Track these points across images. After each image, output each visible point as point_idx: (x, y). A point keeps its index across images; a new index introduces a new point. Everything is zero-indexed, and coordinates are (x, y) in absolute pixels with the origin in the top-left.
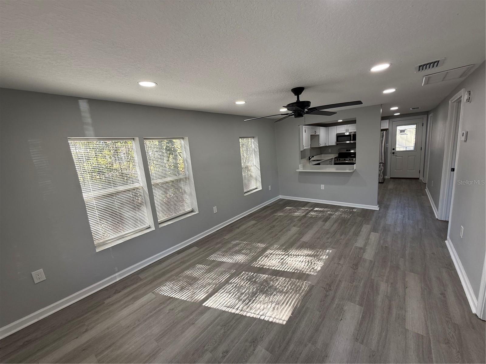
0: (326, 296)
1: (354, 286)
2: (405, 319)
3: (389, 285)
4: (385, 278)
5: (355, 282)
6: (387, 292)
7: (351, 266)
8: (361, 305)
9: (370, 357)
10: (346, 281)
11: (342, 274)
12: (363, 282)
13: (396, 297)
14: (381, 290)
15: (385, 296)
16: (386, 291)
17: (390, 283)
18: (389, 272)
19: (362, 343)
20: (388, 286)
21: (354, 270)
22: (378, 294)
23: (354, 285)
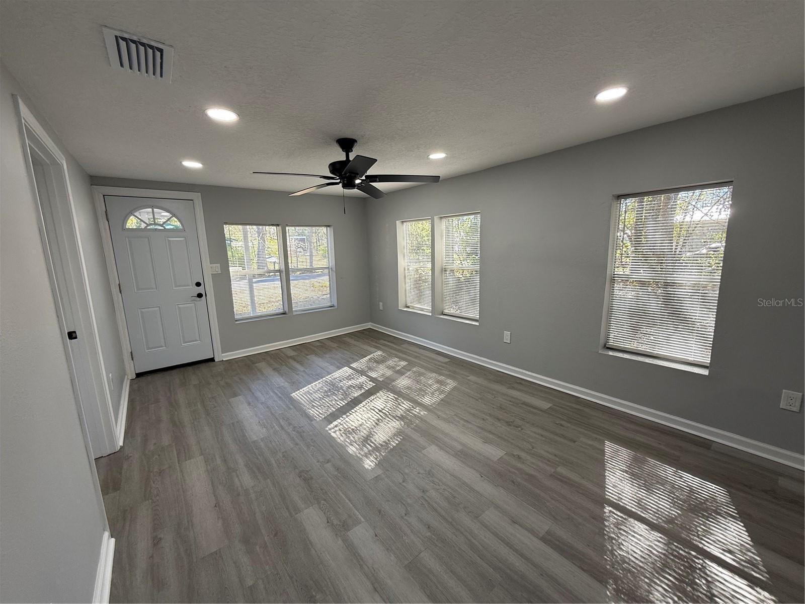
0: (290, 424)
1: (277, 452)
2: (206, 462)
3: (240, 488)
4: (253, 496)
5: (281, 457)
6: (237, 476)
7: (310, 473)
8: (254, 442)
9: (223, 422)
10: (292, 449)
11: (306, 452)
12: (275, 465)
13: (224, 479)
14: (246, 472)
15: (237, 470)
16: (240, 477)
17: (241, 494)
18: (255, 514)
19: (233, 423)
20: (242, 486)
21: (301, 470)
22: (246, 466)
23: (279, 452)
